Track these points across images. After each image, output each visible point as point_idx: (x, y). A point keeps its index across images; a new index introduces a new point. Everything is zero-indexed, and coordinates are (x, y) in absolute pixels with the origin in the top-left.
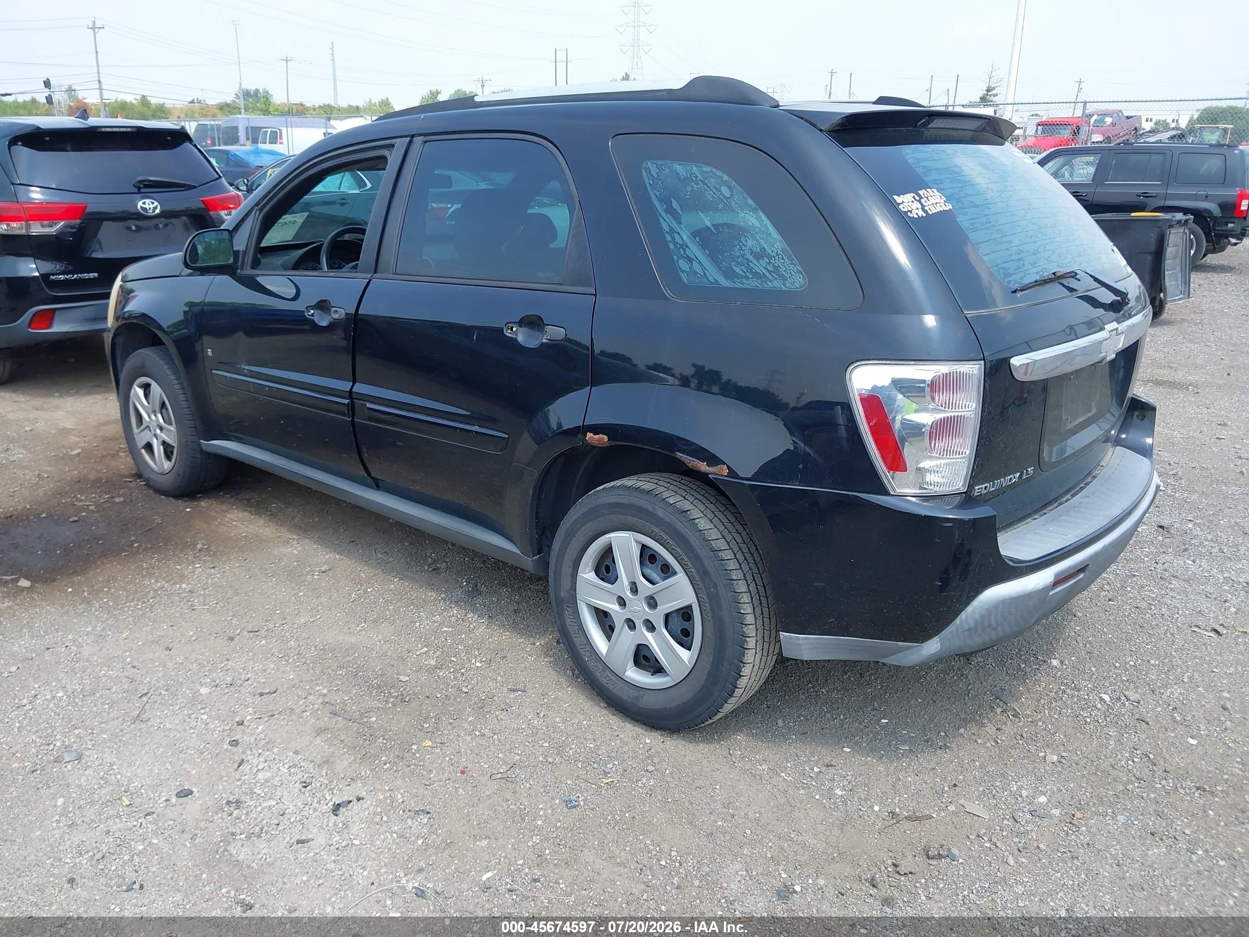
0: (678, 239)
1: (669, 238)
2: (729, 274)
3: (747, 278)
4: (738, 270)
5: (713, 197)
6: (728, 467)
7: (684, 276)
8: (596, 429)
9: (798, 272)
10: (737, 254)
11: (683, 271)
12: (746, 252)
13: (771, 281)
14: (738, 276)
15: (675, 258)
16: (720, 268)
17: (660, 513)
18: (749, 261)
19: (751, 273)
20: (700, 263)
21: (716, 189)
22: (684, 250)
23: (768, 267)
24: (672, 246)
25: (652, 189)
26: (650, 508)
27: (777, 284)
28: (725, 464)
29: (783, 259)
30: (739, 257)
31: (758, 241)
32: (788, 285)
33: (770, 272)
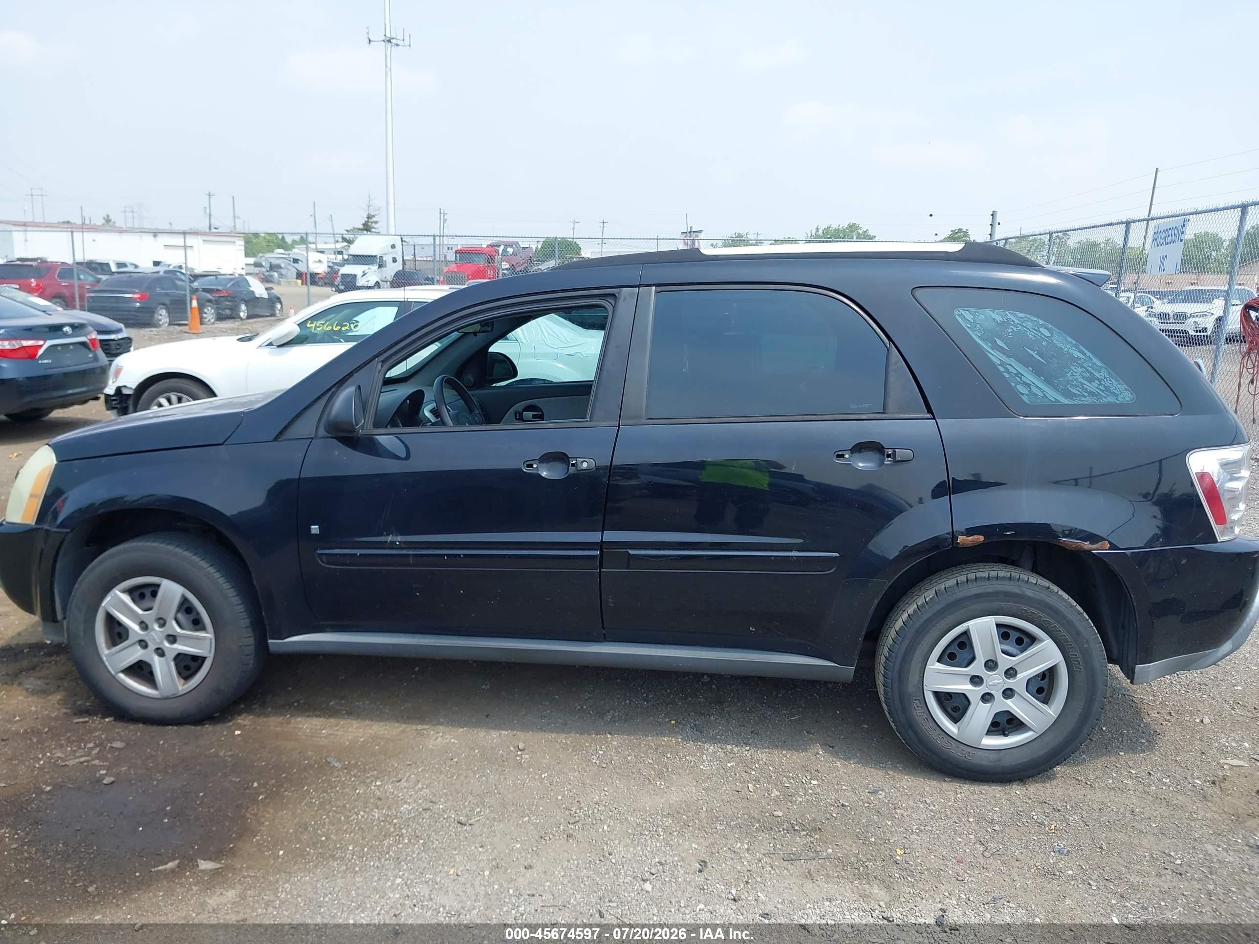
0: (1011, 369)
1: (1002, 369)
2: (1067, 394)
3: (1085, 397)
4: (1074, 391)
5: (1035, 336)
6: (1109, 542)
7: (1025, 398)
8: (970, 532)
9: (1126, 390)
10: (1070, 379)
11: (1023, 394)
12: (1078, 377)
13: (1105, 398)
14: (1075, 395)
15: (1013, 384)
16: (1058, 390)
17: (1029, 593)
18: (1082, 384)
19: (1087, 392)
20: (1037, 387)
21: (1036, 330)
22: (1020, 378)
23: (1100, 387)
24: (1007, 375)
25: (973, 331)
26: (1017, 591)
27: (1111, 399)
28: (1106, 540)
29: (1110, 380)
30: (1072, 381)
31: (1085, 368)
32: (1120, 399)
33: (1103, 391)
